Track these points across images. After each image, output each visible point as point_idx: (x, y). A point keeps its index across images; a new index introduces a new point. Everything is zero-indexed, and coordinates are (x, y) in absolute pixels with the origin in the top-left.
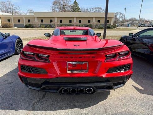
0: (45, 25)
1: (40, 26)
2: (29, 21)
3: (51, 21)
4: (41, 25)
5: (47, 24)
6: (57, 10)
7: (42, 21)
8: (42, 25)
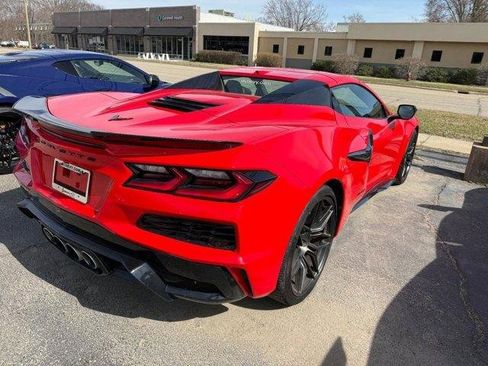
0: (374, 66)
1: (355, 67)
2: (328, 51)
3: (400, 54)
4: (360, 65)
5: (381, 65)
6: (447, 14)
7: (368, 53)
8: (364, 67)
